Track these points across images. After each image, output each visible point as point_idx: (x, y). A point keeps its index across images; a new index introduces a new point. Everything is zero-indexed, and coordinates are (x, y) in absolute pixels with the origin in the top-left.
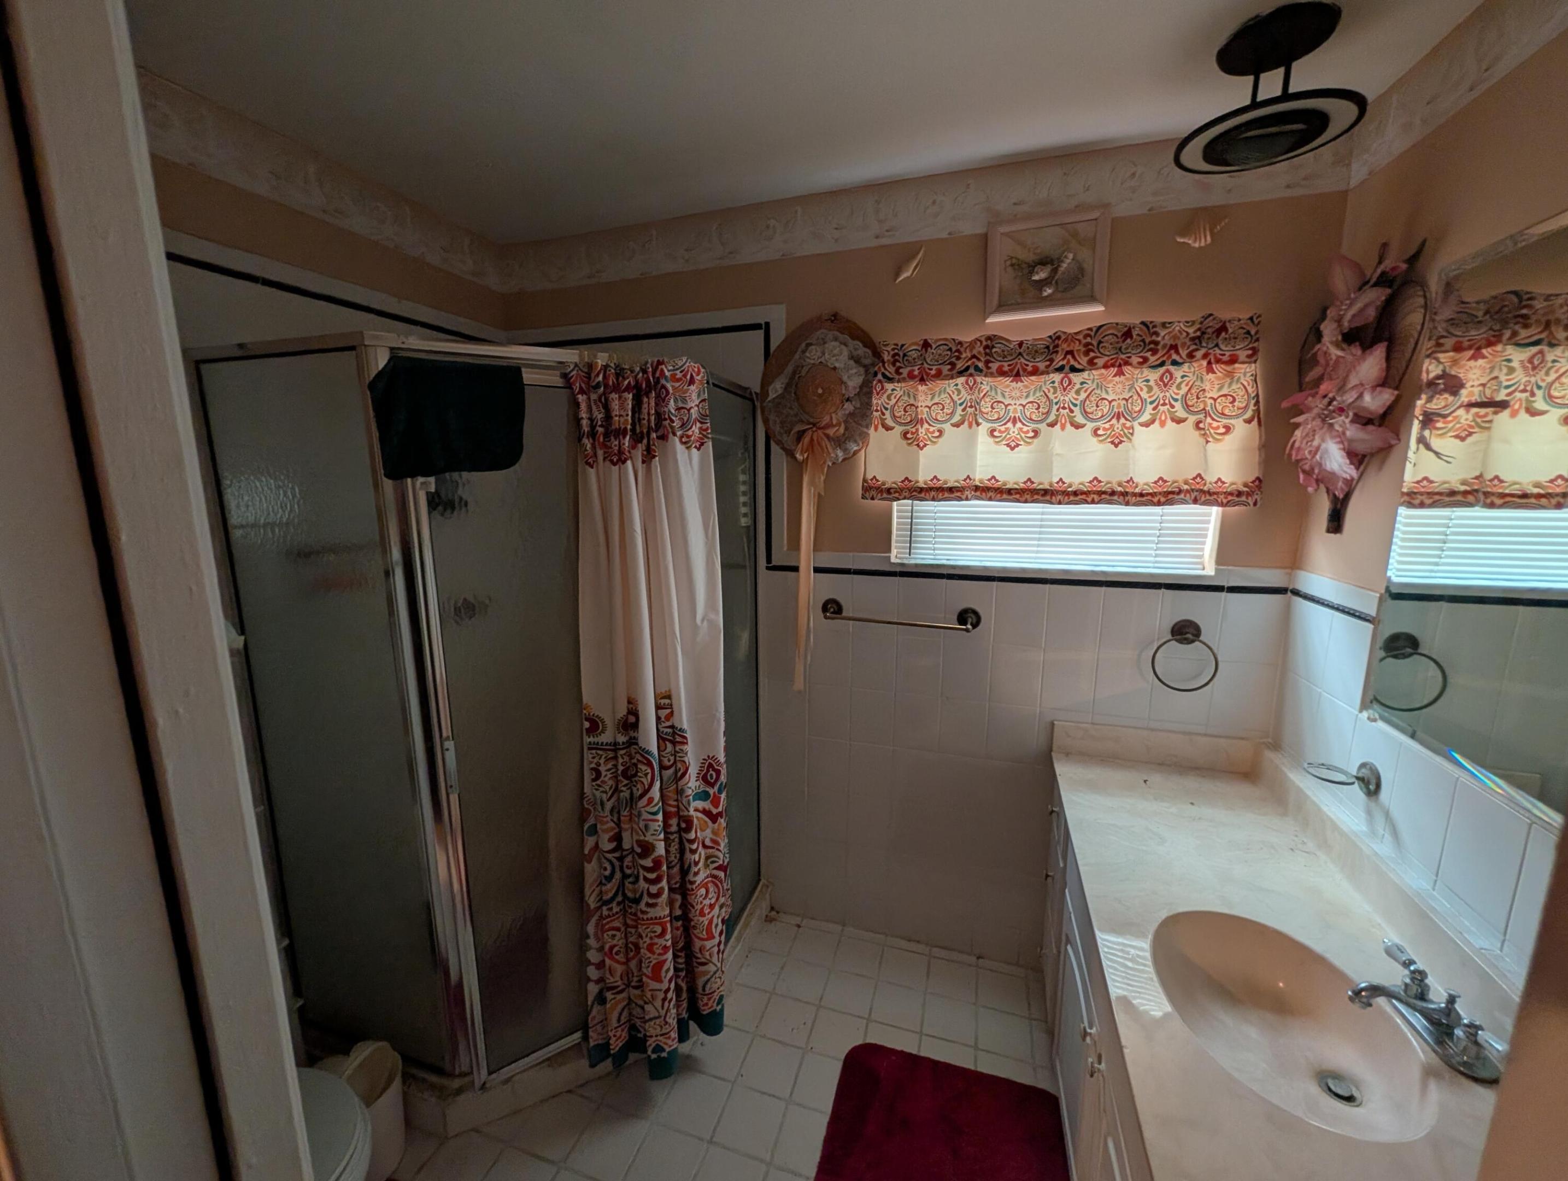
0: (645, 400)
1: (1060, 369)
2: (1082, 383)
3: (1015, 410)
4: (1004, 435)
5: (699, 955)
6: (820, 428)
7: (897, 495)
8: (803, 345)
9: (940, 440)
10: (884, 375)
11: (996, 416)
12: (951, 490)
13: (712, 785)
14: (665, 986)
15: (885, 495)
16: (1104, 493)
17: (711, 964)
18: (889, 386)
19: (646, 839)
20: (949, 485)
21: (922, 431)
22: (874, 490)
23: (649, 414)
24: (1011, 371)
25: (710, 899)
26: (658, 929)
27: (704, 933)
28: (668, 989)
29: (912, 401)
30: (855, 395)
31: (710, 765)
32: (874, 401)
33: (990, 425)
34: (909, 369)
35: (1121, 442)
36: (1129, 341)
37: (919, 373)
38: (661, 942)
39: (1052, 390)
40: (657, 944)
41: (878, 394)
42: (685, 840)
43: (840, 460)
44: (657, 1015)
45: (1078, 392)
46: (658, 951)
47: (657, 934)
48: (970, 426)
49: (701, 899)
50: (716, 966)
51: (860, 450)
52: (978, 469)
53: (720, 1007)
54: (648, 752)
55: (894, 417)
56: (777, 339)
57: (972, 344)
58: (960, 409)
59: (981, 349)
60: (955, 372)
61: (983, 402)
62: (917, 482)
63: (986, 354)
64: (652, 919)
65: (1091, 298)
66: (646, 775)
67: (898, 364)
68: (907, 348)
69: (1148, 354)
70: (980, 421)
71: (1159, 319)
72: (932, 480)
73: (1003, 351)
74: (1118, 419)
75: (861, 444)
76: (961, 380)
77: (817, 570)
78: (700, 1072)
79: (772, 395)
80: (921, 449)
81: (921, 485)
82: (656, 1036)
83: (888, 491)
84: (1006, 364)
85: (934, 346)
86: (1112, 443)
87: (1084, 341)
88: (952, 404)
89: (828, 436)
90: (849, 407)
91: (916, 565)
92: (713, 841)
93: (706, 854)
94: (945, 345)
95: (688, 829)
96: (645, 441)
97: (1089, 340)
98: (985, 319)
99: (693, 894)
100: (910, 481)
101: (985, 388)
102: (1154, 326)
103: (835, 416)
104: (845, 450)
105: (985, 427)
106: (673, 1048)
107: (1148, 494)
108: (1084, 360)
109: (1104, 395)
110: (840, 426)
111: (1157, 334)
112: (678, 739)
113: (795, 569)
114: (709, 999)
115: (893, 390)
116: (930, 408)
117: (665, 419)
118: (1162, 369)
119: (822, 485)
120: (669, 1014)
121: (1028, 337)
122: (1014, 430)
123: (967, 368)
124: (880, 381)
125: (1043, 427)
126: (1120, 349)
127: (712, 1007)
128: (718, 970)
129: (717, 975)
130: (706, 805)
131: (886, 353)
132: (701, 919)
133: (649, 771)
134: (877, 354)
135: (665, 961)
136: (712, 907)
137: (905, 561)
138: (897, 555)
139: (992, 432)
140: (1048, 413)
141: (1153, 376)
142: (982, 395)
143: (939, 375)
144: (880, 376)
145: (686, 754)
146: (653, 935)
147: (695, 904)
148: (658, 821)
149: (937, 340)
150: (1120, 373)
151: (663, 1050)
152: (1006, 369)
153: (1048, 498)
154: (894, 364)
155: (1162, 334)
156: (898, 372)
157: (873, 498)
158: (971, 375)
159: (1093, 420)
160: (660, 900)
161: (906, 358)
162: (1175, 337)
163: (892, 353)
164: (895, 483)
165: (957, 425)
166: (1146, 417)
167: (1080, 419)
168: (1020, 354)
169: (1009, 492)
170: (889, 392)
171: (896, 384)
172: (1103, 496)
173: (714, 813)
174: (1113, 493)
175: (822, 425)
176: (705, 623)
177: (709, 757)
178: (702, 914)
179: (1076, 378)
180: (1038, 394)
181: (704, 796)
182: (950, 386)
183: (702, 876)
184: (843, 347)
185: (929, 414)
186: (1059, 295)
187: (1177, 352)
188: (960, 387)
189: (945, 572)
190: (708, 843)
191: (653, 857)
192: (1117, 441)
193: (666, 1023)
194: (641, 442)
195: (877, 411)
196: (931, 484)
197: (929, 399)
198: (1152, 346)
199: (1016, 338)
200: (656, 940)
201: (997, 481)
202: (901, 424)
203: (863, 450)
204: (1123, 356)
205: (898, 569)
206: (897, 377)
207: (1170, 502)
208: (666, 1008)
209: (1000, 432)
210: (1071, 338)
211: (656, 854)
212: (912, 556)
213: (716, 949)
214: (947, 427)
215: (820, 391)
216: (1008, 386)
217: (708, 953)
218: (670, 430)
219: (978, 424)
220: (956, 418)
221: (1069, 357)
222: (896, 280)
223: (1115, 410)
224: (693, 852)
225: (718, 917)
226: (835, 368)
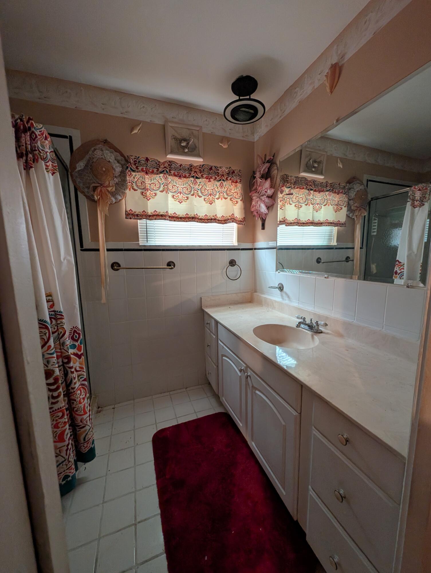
1: (193, 177)
2: (200, 182)
3: (180, 189)
4: (177, 198)
5: (81, 424)
6: (105, 187)
7: (141, 217)
9: (156, 197)
10: (131, 168)
11: (174, 191)
12: (162, 216)
13: (77, 341)
15: (136, 217)
16: (209, 219)
19: (49, 368)
21: (148, 193)
22: (130, 215)
24: (178, 175)
25: (83, 395)
26: (60, 414)
27: (82, 412)
28: (68, 445)
29: (144, 181)
31: (75, 331)
32: (128, 179)
33: (172, 194)
34: (141, 167)
35: (212, 203)
36: (211, 171)
37: (146, 170)
38: (63, 420)
39: (191, 184)
40: (60, 422)
41: (129, 176)
43: (114, 202)
44: (63, 459)
45: (199, 185)
46: (61, 426)
47: (59, 417)
48: (166, 193)
49: (79, 395)
50: (90, 426)
51: (122, 199)
53: (93, 445)
54: (45, 322)
55: (137, 186)
57: (164, 163)
58: (162, 186)
59: (167, 165)
60: (158, 172)
61: (169, 185)
63: (170, 168)
64: (56, 410)
65: (199, 156)
66: (45, 334)
67: (137, 165)
68: (140, 159)
69: (217, 176)
70: (169, 192)
71: (219, 166)
73: (175, 167)
74: (211, 196)
75: (122, 196)
76: (162, 175)
80: (148, 200)
82: (64, 471)
84: (176, 172)
85: (150, 161)
86: (210, 203)
87: (199, 169)
88: (159, 184)
89: (108, 191)
91: (150, 246)
92: (80, 367)
93: (77, 374)
94: (154, 161)
98: (166, 156)
99: (75, 394)
100: (145, 212)
101: (170, 180)
102: (218, 168)
104: (116, 199)
105: (170, 195)
108: (200, 175)
109: (206, 188)
110: (113, 187)
111: (218, 170)
112: (59, 317)
113: (97, 250)
115: (135, 175)
116: (150, 185)
117: (36, 150)
118: (220, 182)
120: (70, 456)
121: (184, 164)
122: (181, 196)
123: (163, 171)
124: (129, 171)
125: (189, 196)
126: (210, 173)
127: (90, 446)
128: (90, 428)
129: (90, 430)
130: (75, 351)
133: (47, 331)
135: (65, 430)
136: (84, 399)
137: (146, 244)
138: (142, 242)
139: (173, 196)
140: (191, 191)
141: (218, 184)
142: (169, 182)
143: (153, 172)
144: (129, 169)
145: (64, 324)
146: (57, 418)
147: (76, 399)
148: (54, 357)
149: (151, 159)
150: (209, 181)
151: (69, 476)
152: (176, 174)
154: (135, 164)
155: (220, 170)
156: (137, 168)
158: (165, 174)
159: (204, 195)
160: (59, 399)
161: (140, 163)
162: (223, 172)
163: (134, 160)
164: (139, 212)
165: (162, 191)
166: (217, 197)
167: (200, 194)
168: (180, 169)
169: (181, 218)
171: (136, 173)
172: (209, 221)
173: (79, 354)
174: (211, 219)
175: (105, 185)
177: (73, 327)
178: (80, 403)
179: (198, 181)
180: (187, 185)
181: (73, 347)
182: (157, 177)
183: (77, 386)
185: (150, 187)
186: (189, 153)
187: (224, 177)
188: (161, 177)
189: (161, 248)
190: (78, 369)
191: (53, 377)
193: (69, 462)
195: (129, 182)
196: (154, 214)
197: (150, 181)
198: (217, 174)
199: (180, 163)
200: (60, 420)
201: (176, 214)
202: (140, 189)
204: (210, 175)
205: (143, 248)
206: (136, 170)
209: (176, 196)
210: (195, 167)
211: (55, 375)
213: (88, 418)
214: (158, 192)
215: (104, 169)
216: (177, 180)
220: (161, 189)
221: (195, 173)
222: (131, 132)
223: (210, 193)
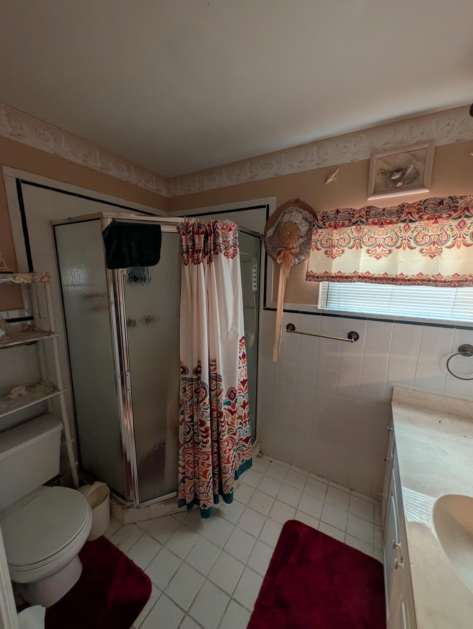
0: (209, 237)
1: (404, 221)
2: (415, 228)
3: (380, 241)
4: (374, 252)
5: (223, 469)
6: (288, 250)
7: (321, 279)
8: (282, 214)
9: (343, 255)
10: (318, 226)
11: (370, 244)
12: (347, 277)
13: (232, 399)
14: (208, 480)
15: (316, 279)
16: (425, 280)
17: (228, 474)
18: (320, 231)
19: (203, 419)
20: (346, 275)
21: (334, 251)
22: (311, 277)
23: (210, 243)
24: (379, 222)
25: (229, 447)
26: (206, 457)
27: (226, 460)
28: (209, 483)
29: (330, 237)
30: (305, 235)
31: (232, 391)
32: (313, 238)
33: (367, 248)
34: (329, 223)
35: (435, 256)
36: (441, 206)
37: (334, 224)
38: (207, 462)
39: (399, 231)
40: (205, 463)
41: (314, 234)
42: (219, 422)
43: (297, 264)
44: (204, 492)
45: (413, 232)
46: (205, 466)
47: (205, 459)
48: (357, 248)
49: (225, 446)
50: (231, 475)
52: (360, 268)
53: (231, 492)
54: (204, 384)
55: (321, 244)
56: (272, 211)
57: (360, 211)
58: (352, 240)
59: (364, 213)
60: (351, 223)
61: (364, 237)
62: (331, 273)
63: (367, 215)
64: (204, 452)
65: (422, 186)
66: (203, 393)
67: (324, 221)
68: (328, 214)
69: (452, 213)
70: (363, 246)
71: (458, 195)
72: (338, 273)
73: (375, 213)
74: (434, 245)
76: (354, 227)
77: (284, 311)
78: (222, 518)
79: (268, 236)
80: (334, 259)
81: (333, 275)
82: (204, 500)
83: (318, 277)
84: (376, 219)
85: (341, 212)
86: (430, 256)
87: (417, 207)
88: (349, 238)
89: (292, 253)
90: (302, 240)
91: (329, 311)
92: (231, 422)
93: (228, 428)
94: (346, 211)
95: (221, 417)
96: (209, 255)
97: (420, 206)
98: (367, 199)
99: (222, 444)
100: (328, 273)
101: (366, 231)
102: (456, 198)
103: (295, 245)
104: (299, 259)
105: (365, 248)
106: (210, 506)
107: (448, 282)
108: (417, 217)
109: (427, 233)
110: (297, 249)
111: (457, 202)
112: (218, 379)
113: (275, 310)
114: (227, 488)
115: (322, 232)
116: (338, 240)
117: (218, 246)
118: (459, 220)
119: (288, 274)
120: (209, 492)
121: (388, 206)
122: (379, 250)
123: (357, 222)
124: (316, 229)
125: (394, 249)
126: (437, 210)
127: (228, 492)
128: (231, 477)
129: (231, 479)
130: (230, 407)
131: (319, 216)
132: (225, 455)
133: (205, 391)
134: (315, 217)
135: (209, 470)
136: (230, 450)
137: (325, 309)
138: (321, 306)
139: (368, 251)
140: (397, 242)
141: (454, 223)
142: (364, 234)
143: (343, 225)
144: (316, 226)
145: (221, 385)
146: (204, 459)
147: (222, 448)
148: (207, 412)
149: (343, 209)
150: (436, 222)
151: (207, 507)
152: (376, 221)
153: (395, 282)
154: (322, 221)
155: (460, 202)
156: (324, 224)
157: (310, 280)
158: (359, 225)
159: (420, 245)
160: (207, 445)
161: (328, 218)
163: (322, 216)
164: (320, 274)
165: (351, 248)
167: (413, 244)
168: (384, 214)
169: (376, 279)
170: (320, 233)
171: (323, 230)
172: (424, 282)
173: (233, 411)
174: (429, 281)
175: (289, 248)
176: (232, 331)
177: (231, 387)
178: (225, 453)
179: (412, 225)
180: (392, 233)
181: (228, 403)
182: (348, 230)
183: (226, 437)
184: (300, 214)
185: (338, 243)
186: (405, 186)
188: (353, 230)
189: (343, 314)
190: (229, 423)
191: (205, 427)
192: (432, 255)
193: (208, 496)
194: (207, 255)
195: (314, 242)
196: (338, 275)
197: (338, 236)
198: (454, 208)
199: (381, 207)
200: (205, 461)
201: (370, 274)
202: (325, 247)
203: (307, 259)
204: (438, 214)
205: (321, 312)
206: (324, 226)
207: (461, 286)
208: (208, 489)
209: (372, 251)
210: (411, 206)
212: (328, 306)
213: (231, 468)
214: (346, 249)
215: (288, 233)
216: (377, 230)
217: (227, 469)
218: (219, 250)
219: (361, 247)
220: (351, 245)
221: (409, 215)
222: (325, 183)
223: (433, 240)
224: (223, 426)
225: (232, 455)
226: (296, 223)
